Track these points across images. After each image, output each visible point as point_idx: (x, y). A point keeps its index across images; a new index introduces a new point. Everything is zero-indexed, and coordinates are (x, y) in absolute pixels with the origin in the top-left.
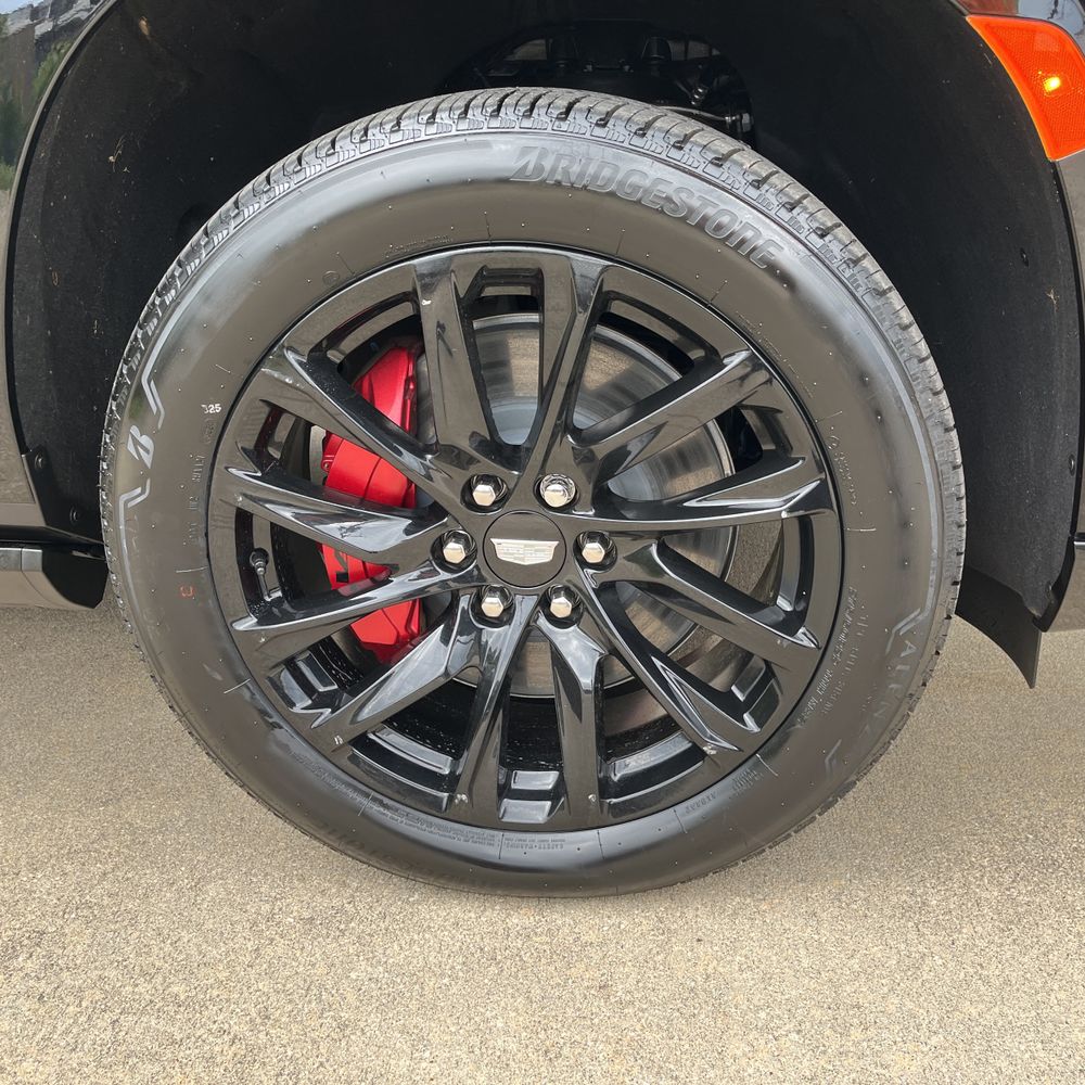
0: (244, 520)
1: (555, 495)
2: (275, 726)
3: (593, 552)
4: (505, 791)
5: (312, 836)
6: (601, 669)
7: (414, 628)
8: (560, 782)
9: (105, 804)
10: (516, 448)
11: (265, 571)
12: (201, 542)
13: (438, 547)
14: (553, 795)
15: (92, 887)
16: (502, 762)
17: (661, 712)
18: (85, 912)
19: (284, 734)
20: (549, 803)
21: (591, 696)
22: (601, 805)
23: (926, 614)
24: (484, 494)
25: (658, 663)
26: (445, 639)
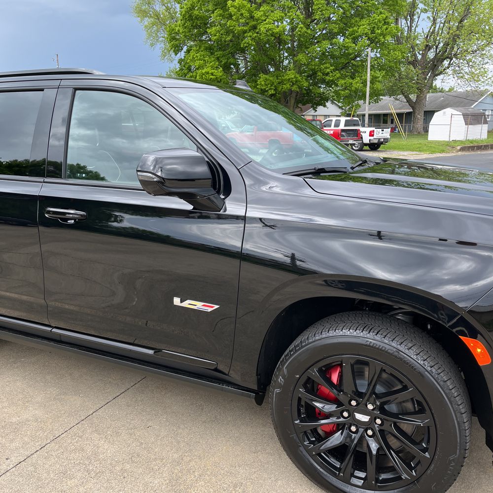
0: (300, 399)
1: (370, 407)
2: (300, 446)
3: (378, 421)
4: (352, 475)
5: (305, 475)
6: (378, 450)
7: (334, 429)
8: (366, 476)
9: (254, 453)
10: (362, 393)
11: (303, 410)
12: (290, 402)
13: (342, 413)
14: (364, 479)
15: (252, 475)
16: (352, 467)
17: (392, 465)
18: (251, 481)
19: (302, 449)
20: (363, 481)
21: (375, 457)
22: (376, 485)
23: (457, 456)
24: (354, 403)
25: (392, 452)
26: (342, 434)
